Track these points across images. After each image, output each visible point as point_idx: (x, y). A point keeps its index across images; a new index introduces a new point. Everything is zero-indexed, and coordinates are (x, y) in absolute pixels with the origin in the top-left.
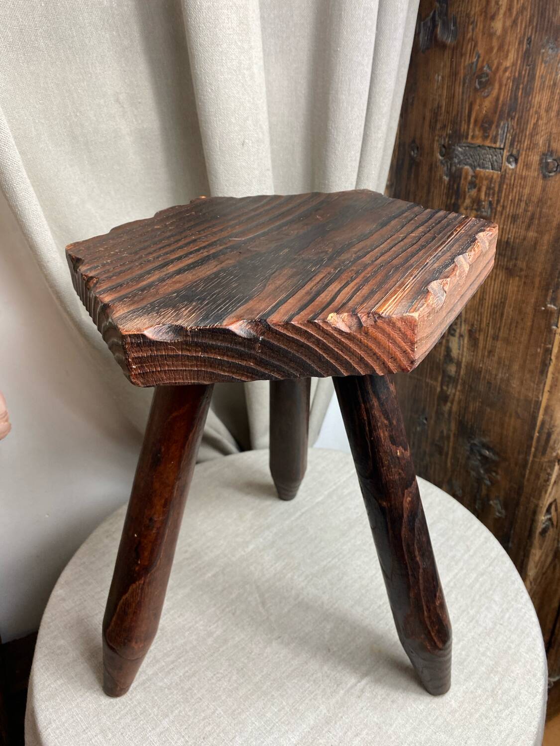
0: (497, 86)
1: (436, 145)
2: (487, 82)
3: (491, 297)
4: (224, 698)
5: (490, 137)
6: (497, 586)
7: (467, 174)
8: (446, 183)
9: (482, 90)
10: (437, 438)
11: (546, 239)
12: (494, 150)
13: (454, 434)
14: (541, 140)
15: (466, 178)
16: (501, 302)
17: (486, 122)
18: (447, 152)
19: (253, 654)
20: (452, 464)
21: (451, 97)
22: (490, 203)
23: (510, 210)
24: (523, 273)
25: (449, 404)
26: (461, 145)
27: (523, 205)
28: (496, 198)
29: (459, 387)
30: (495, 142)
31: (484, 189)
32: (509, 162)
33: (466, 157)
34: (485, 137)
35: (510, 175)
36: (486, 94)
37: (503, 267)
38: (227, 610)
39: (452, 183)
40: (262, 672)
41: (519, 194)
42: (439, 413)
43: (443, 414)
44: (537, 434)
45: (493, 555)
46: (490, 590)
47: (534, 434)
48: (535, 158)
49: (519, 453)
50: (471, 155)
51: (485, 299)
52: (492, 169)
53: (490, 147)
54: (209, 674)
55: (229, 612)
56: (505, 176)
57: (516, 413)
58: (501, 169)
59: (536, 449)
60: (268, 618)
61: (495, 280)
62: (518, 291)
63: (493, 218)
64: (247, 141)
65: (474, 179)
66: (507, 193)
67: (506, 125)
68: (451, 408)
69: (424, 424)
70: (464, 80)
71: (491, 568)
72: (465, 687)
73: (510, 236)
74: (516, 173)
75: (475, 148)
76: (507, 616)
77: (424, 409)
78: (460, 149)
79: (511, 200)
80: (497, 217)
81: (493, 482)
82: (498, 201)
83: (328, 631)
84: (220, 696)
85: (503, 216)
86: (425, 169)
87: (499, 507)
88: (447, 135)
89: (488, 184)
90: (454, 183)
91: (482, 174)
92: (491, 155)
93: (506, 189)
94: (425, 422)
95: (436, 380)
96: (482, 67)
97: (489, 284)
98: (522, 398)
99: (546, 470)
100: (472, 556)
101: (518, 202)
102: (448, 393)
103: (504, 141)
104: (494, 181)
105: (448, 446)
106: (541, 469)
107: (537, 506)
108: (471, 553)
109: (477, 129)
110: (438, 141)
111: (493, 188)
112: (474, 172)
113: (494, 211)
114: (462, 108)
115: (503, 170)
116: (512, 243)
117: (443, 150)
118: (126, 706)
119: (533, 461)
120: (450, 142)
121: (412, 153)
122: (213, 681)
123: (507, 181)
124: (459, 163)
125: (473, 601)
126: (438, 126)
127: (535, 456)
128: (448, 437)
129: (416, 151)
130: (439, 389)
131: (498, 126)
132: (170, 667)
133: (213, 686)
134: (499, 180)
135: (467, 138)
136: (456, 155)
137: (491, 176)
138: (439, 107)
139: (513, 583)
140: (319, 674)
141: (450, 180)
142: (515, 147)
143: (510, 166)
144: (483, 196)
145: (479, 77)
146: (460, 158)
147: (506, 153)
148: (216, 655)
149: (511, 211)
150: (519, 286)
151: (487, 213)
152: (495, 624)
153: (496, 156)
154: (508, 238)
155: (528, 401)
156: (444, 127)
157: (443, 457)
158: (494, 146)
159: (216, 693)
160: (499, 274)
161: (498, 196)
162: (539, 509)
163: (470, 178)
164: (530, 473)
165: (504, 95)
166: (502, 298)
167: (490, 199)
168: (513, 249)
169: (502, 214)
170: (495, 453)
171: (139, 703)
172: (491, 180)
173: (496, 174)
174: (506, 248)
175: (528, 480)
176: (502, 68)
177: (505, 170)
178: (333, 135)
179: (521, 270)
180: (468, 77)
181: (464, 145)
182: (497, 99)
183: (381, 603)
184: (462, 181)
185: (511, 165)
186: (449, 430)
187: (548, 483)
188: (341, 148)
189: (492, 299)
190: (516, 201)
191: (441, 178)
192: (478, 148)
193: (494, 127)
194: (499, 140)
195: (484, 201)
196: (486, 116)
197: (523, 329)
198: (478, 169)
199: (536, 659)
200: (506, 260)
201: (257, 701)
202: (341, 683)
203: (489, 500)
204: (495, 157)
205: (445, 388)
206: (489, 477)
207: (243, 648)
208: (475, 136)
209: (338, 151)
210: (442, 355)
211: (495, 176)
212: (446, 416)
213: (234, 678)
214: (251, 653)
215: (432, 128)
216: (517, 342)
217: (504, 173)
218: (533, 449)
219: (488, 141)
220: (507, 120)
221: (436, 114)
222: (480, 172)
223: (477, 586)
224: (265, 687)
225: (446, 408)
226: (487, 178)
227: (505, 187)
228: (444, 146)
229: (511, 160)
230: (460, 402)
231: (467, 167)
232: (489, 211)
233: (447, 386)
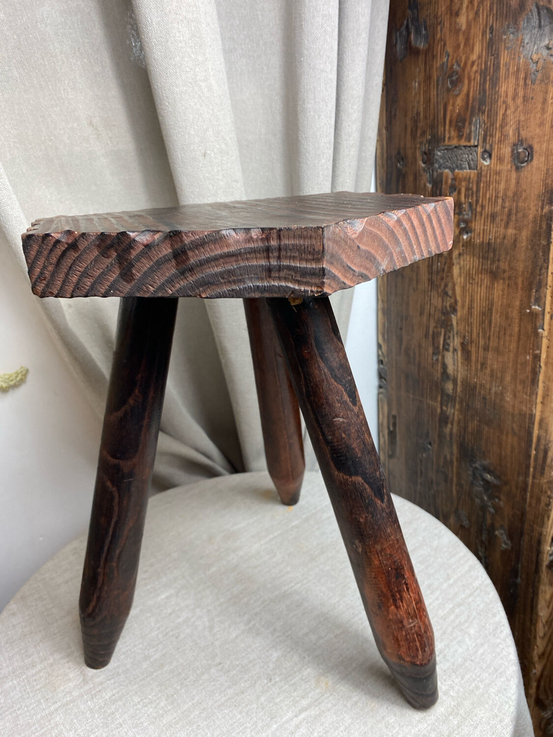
0: (466, 82)
1: (418, 154)
2: (457, 79)
3: (479, 304)
4: (145, 724)
5: (465, 135)
6: (474, 619)
7: (447, 177)
8: (430, 189)
9: (453, 89)
10: (442, 464)
11: (525, 234)
12: (469, 149)
13: (457, 458)
14: (510, 131)
15: (446, 183)
16: (489, 309)
17: (460, 122)
18: (429, 159)
19: (188, 680)
20: (457, 492)
21: (428, 101)
22: (470, 205)
23: (488, 210)
24: (506, 275)
25: (449, 426)
26: (440, 148)
27: (500, 201)
28: (475, 199)
29: (457, 406)
30: (469, 141)
31: (463, 190)
32: (484, 159)
33: (445, 160)
34: (460, 137)
35: (486, 172)
36: (457, 92)
37: (487, 271)
38: (171, 633)
39: (434, 189)
40: (193, 700)
41: (496, 190)
42: (441, 436)
43: (445, 437)
44: (534, 452)
45: (476, 584)
46: (466, 621)
47: (531, 452)
48: (507, 151)
49: (519, 475)
50: (449, 157)
51: (474, 308)
52: (470, 169)
53: (465, 146)
54: (136, 699)
55: (173, 636)
56: (481, 173)
57: (513, 429)
58: (477, 167)
59: (535, 468)
60: (212, 643)
61: (481, 286)
62: (503, 295)
63: (473, 220)
64: (209, 152)
65: (454, 182)
66: (484, 192)
67: (478, 121)
68: (452, 429)
69: (429, 449)
70: (438, 81)
71: (471, 599)
72: (417, 729)
73: (491, 237)
74: (490, 170)
75: (452, 149)
76: (481, 651)
77: (428, 433)
78: (439, 153)
79: (489, 198)
80: (477, 218)
81: (497, 509)
82: (477, 201)
83: (274, 660)
84: (142, 723)
85: (483, 217)
86: (411, 178)
87: (505, 537)
88: (427, 140)
89: (466, 185)
90: (436, 189)
91: (461, 176)
92: (467, 154)
93: (483, 187)
94: (429, 447)
95: (436, 400)
96: (453, 65)
97: (476, 291)
98: (516, 412)
99: (546, 492)
100: (451, 585)
101: (495, 199)
102: (448, 413)
103: (477, 138)
104: (471, 180)
105: (452, 470)
106: (542, 492)
107: (541, 534)
108: (451, 582)
109: (452, 130)
110: (420, 148)
111: (472, 189)
112: (454, 175)
113: (474, 212)
114: (438, 111)
115: (478, 168)
116: (493, 244)
117: (425, 156)
118: (43, 728)
119: (533, 483)
120: (430, 148)
121: (399, 165)
122: (139, 706)
123: (483, 179)
124: (440, 167)
125: (444, 633)
126: (419, 133)
127: (534, 477)
128: (451, 462)
129: (401, 163)
130: (439, 410)
131: (470, 123)
132: (98, 690)
133: (138, 712)
134: (476, 179)
135: (444, 141)
136: (437, 160)
137: (468, 176)
138: (418, 114)
139: (494, 615)
140: (255, 706)
141: (433, 187)
142: (488, 142)
143: (486, 163)
144: (463, 199)
145: (450, 76)
146: (440, 162)
147: (480, 150)
148: (148, 679)
149: (490, 209)
150: (503, 290)
151: (468, 215)
152: (465, 660)
153: (471, 154)
154: (489, 239)
155: (522, 415)
156: (424, 133)
157: (449, 484)
158: (468, 144)
159: (139, 719)
160: (484, 279)
161: (477, 197)
162: (543, 538)
163: (450, 181)
164: (531, 497)
165: (473, 90)
166: (489, 304)
167: (470, 200)
168: (494, 250)
169: (481, 215)
170: (496, 477)
171: (57, 725)
172: (468, 180)
173: (473, 173)
174: (488, 249)
175: (530, 505)
176: (469, 63)
177: (481, 168)
178: (304, 145)
179: (504, 271)
180: (441, 78)
181: (443, 148)
182: (468, 95)
183: (339, 632)
184: (444, 186)
185: (486, 161)
186: (452, 454)
187: (550, 507)
188: (312, 158)
189: (480, 306)
190: (494, 198)
191: (425, 186)
192: (455, 149)
193: (467, 124)
194: (473, 137)
195: (465, 204)
196: (459, 114)
197: (511, 335)
198: (456, 171)
199: (507, 702)
200: (489, 262)
201: (180, 731)
202: (276, 717)
203: (494, 530)
204: (470, 156)
205: (444, 408)
206: (492, 503)
207: (179, 674)
208: (451, 137)
209: (309, 160)
210: (439, 372)
211: (472, 176)
212: (448, 438)
213: (162, 704)
214: (186, 679)
215: (414, 137)
216: (507, 350)
217: (480, 172)
218: (532, 469)
219: (463, 140)
220: (478, 115)
221: (415, 121)
222: (459, 173)
223: (452, 617)
224: (192, 716)
225: (447, 430)
226: (465, 179)
227: (482, 185)
228: (425, 153)
229: (486, 156)
230: (459, 422)
231: (447, 171)
232: (470, 213)
233: (447, 406)
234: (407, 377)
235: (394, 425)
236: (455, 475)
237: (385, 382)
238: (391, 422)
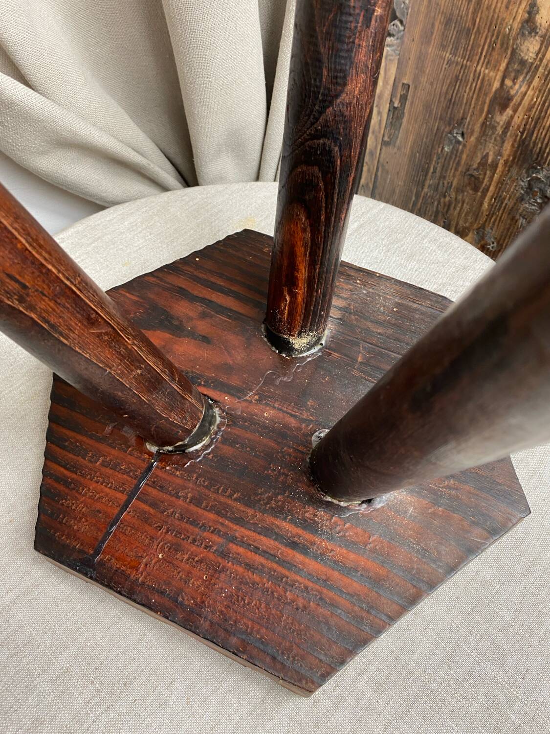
10: (475, 166)
13: (506, 162)
20: (491, 206)
25: (509, 111)
29: (536, 82)
42: (487, 127)
43: (494, 128)
68: (512, 117)
69: (459, 142)
77: (464, 118)
94: (460, 139)
95: (496, 68)
102: (512, 92)
105: (492, 178)
128: (495, 166)
130: (496, 85)
157: (479, 194)
186: (500, 154)
205: (508, 82)
210: (519, 19)
212: (499, 130)
225: (501, 119)
230: (530, 109)
233: (514, 81)
234: (448, 22)
235: (404, 98)
236: (494, 184)
237: (402, 28)
238: (400, 92)
